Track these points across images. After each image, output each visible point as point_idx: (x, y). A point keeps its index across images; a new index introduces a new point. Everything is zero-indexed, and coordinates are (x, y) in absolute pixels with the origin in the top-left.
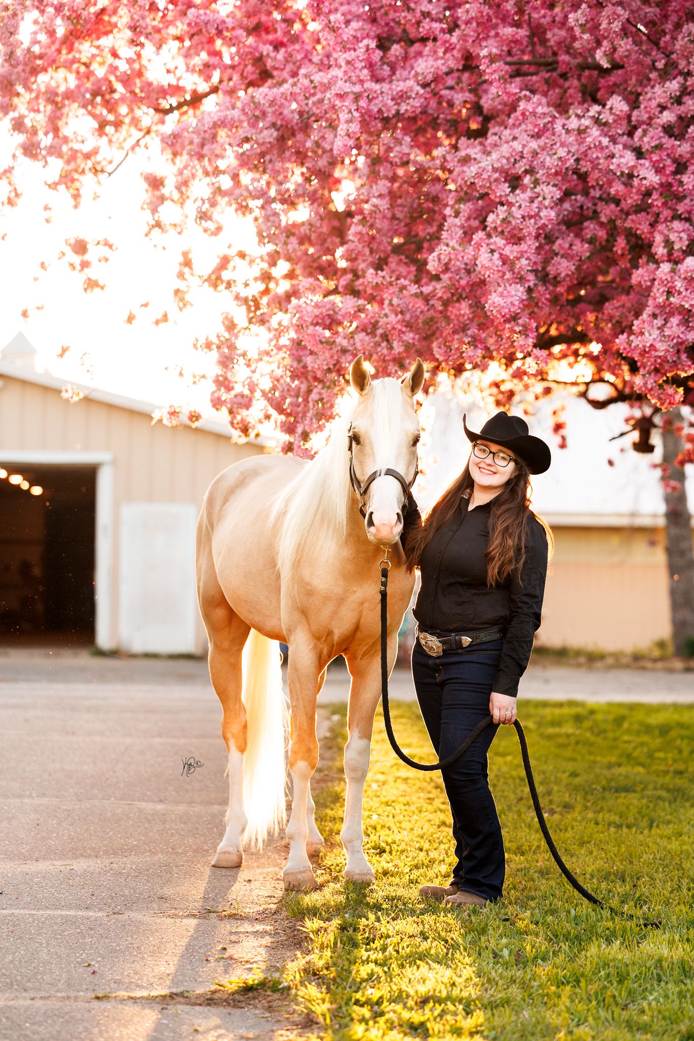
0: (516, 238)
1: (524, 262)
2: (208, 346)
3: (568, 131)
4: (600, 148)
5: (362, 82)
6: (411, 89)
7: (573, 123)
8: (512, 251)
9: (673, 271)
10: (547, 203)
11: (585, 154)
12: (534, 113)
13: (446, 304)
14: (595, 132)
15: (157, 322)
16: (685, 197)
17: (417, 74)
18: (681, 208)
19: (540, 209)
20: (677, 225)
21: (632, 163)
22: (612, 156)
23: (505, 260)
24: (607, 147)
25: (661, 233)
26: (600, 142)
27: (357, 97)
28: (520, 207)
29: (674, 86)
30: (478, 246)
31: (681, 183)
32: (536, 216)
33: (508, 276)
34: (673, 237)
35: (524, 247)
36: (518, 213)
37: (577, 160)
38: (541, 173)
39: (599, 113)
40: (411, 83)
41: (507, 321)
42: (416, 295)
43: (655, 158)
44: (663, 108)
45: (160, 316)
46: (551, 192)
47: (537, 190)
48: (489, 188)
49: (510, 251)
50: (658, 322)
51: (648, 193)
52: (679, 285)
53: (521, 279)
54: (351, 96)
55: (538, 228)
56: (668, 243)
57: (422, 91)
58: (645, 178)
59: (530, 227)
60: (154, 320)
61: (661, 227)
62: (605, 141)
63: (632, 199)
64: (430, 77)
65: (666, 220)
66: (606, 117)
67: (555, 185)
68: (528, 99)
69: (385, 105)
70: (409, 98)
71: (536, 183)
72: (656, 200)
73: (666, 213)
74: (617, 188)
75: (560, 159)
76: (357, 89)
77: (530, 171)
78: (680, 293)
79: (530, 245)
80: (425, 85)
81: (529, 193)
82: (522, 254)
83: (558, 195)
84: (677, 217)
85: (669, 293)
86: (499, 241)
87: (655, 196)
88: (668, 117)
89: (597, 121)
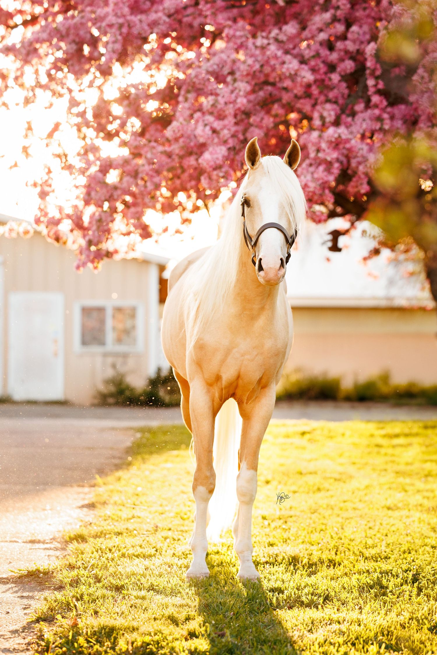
0: (220, 117)
1: (226, 132)
2: (35, 185)
3: (256, 47)
4: (276, 57)
5: (124, 16)
6: (160, 18)
7: (259, 42)
8: (218, 125)
9: (320, 137)
10: (242, 93)
11: (267, 62)
12: (234, 36)
13: (181, 157)
14: (273, 48)
15: (11, 168)
16: (334, 88)
17: (164, 9)
18: (331, 95)
19: (237, 97)
20: (328, 106)
21: (296, 67)
22: (284, 63)
23: (214, 131)
24: (281, 57)
25: (318, 111)
26: (276, 55)
27: (121, 26)
28: (223, 97)
29: (327, 16)
30: (197, 121)
31: (330, 79)
32: (234, 102)
33: (216, 140)
34: (325, 114)
35: (226, 122)
36: (221, 101)
37: (262, 66)
38: (238, 75)
39: (278, 35)
40: (160, 14)
41: (215, 169)
42: (162, 153)
43: (313, 63)
44: (321, 30)
45: (13, 164)
46: (243, 86)
47: (236, 85)
48: (204, 85)
49: (217, 125)
50: (312, 169)
51: (309, 86)
52: (324, 145)
53: (225, 142)
54: (117, 26)
55: (236, 110)
56: (322, 118)
57: (167, 20)
58: (304, 77)
59: (230, 110)
60: (9, 167)
61: (318, 107)
62: (279, 53)
63: (299, 90)
64: (172, 11)
65: (322, 103)
66: (282, 37)
67: (247, 82)
68: (230, 27)
69: (143, 29)
70: (159, 24)
71: (235, 80)
72: (315, 91)
73: (322, 98)
74: (287, 83)
75: (249, 66)
76: (121, 21)
77: (232, 73)
78: (324, 150)
79: (230, 120)
80: (169, 16)
81: (230, 87)
82: (225, 127)
83: (249, 88)
84: (328, 101)
85: (318, 150)
86: (210, 119)
87: (314, 88)
88: (323, 36)
89: (276, 40)
